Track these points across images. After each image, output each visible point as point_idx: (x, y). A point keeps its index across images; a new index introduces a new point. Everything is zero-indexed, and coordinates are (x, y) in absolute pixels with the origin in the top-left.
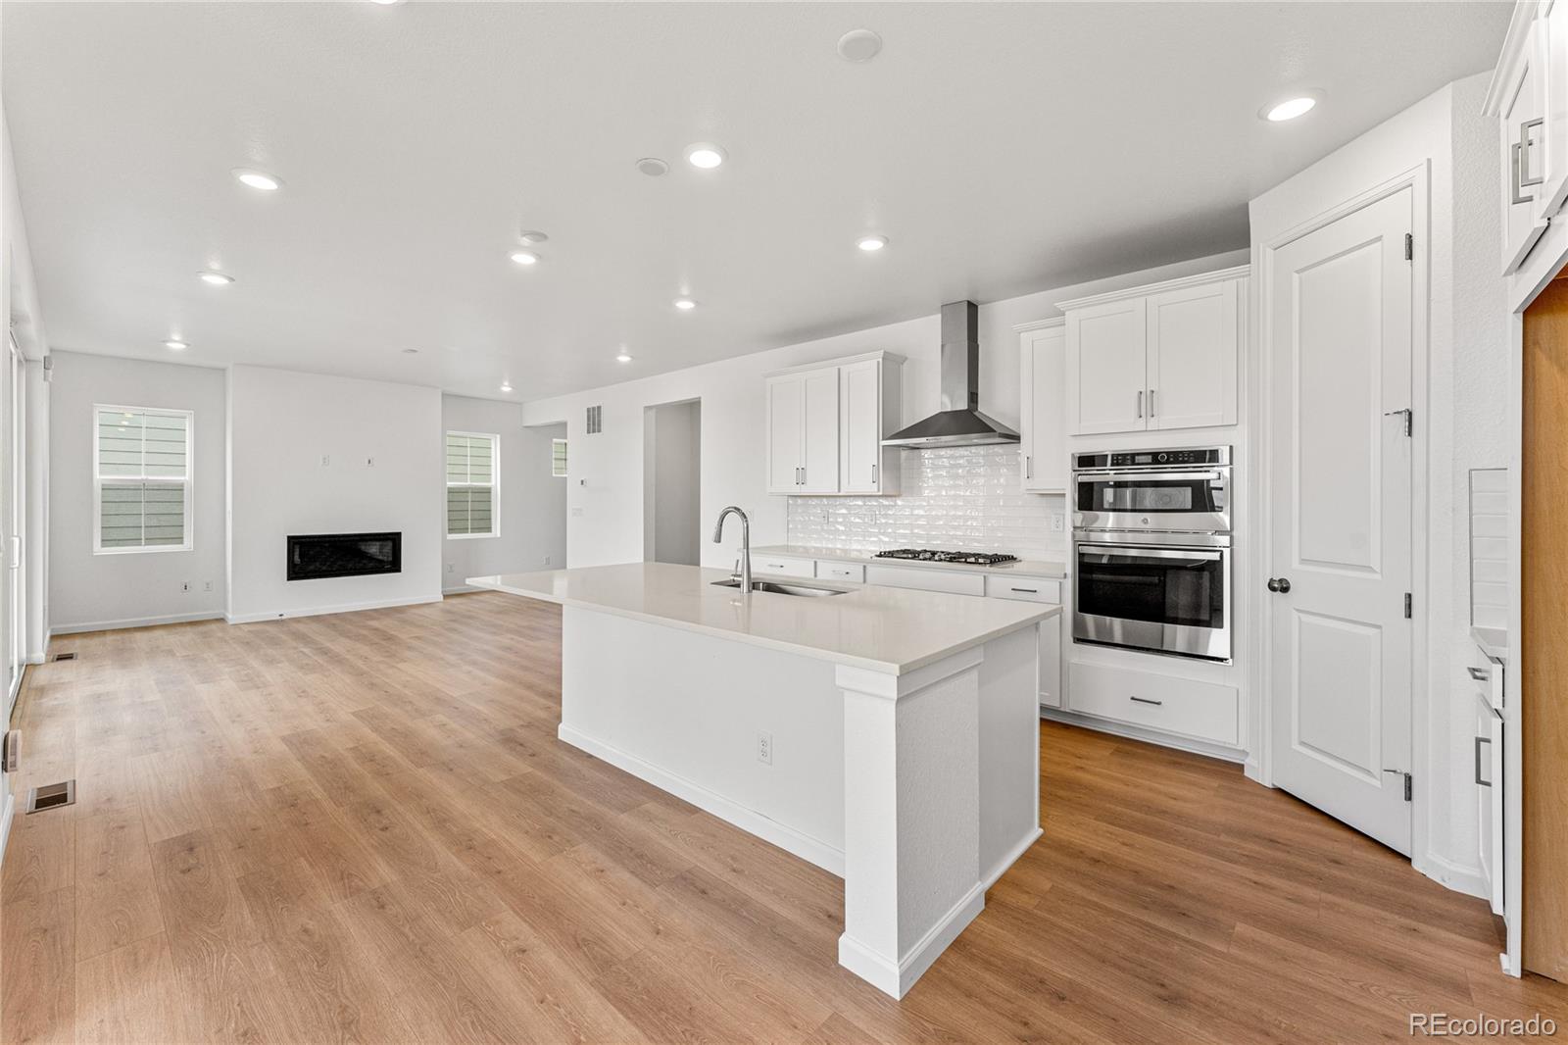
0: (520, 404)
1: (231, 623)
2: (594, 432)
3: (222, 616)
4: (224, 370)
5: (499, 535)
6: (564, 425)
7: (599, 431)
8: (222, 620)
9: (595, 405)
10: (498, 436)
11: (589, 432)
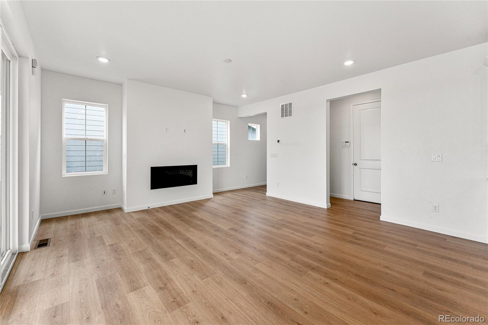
0: (237, 107)
1: (126, 212)
2: (286, 116)
3: (120, 207)
4: (121, 85)
5: (229, 166)
6: (265, 114)
7: (290, 115)
8: (120, 209)
9: (288, 103)
10: (229, 122)
11: (282, 116)
